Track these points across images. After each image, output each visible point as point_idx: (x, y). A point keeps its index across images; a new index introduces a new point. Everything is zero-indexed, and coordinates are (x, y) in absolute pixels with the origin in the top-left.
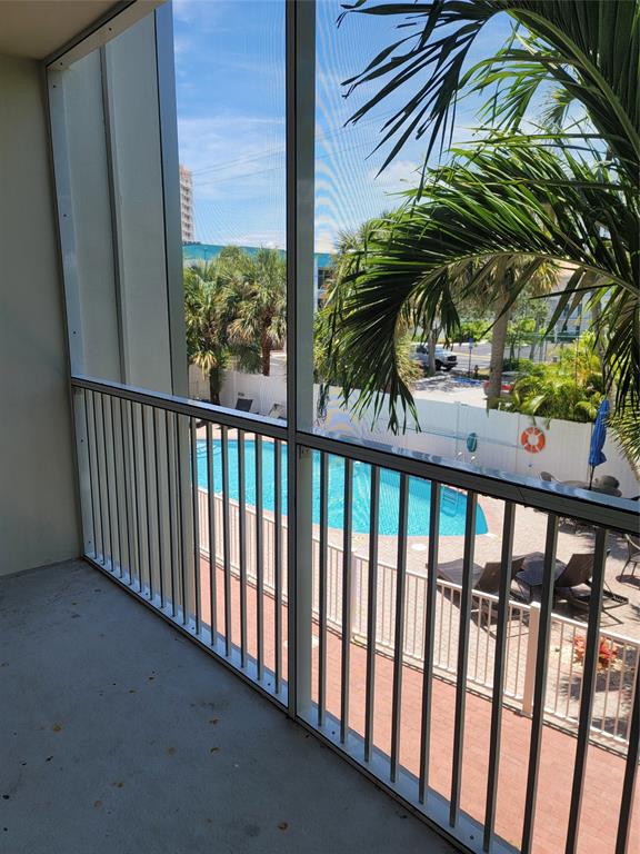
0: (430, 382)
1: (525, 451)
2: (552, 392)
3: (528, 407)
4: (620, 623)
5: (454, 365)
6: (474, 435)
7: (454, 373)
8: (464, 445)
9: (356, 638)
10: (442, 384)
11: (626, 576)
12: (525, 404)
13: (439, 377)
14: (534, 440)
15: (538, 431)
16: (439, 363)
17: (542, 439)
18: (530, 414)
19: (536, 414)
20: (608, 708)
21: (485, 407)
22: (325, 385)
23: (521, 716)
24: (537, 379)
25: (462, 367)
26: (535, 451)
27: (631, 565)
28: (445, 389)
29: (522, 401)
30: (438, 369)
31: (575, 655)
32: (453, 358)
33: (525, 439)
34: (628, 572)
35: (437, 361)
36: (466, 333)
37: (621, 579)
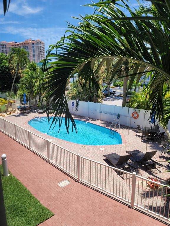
0: (108, 99)
1: (133, 118)
2: (140, 102)
3: (133, 106)
4: (161, 172)
5: (115, 93)
6: (119, 114)
7: (115, 96)
8: (116, 117)
9: (81, 181)
10: (111, 99)
11: (162, 156)
12: (133, 105)
13: (111, 97)
14: (135, 115)
15: (136, 113)
16: (111, 93)
17: (138, 115)
18: (134, 108)
19: (136, 108)
20: (157, 203)
21: (122, 106)
22: (77, 101)
23: (131, 208)
24: (136, 98)
25: (117, 94)
26: (136, 118)
27: (164, 153)
28: (112, 100)
29: (132, 105)
30: (111, 95)
31: (147, 184)
32: (115, 92)
33: (133, 115)
34: (163, 155)
35: (110, 92)
36: (118, 85)
37: (161, 157)
